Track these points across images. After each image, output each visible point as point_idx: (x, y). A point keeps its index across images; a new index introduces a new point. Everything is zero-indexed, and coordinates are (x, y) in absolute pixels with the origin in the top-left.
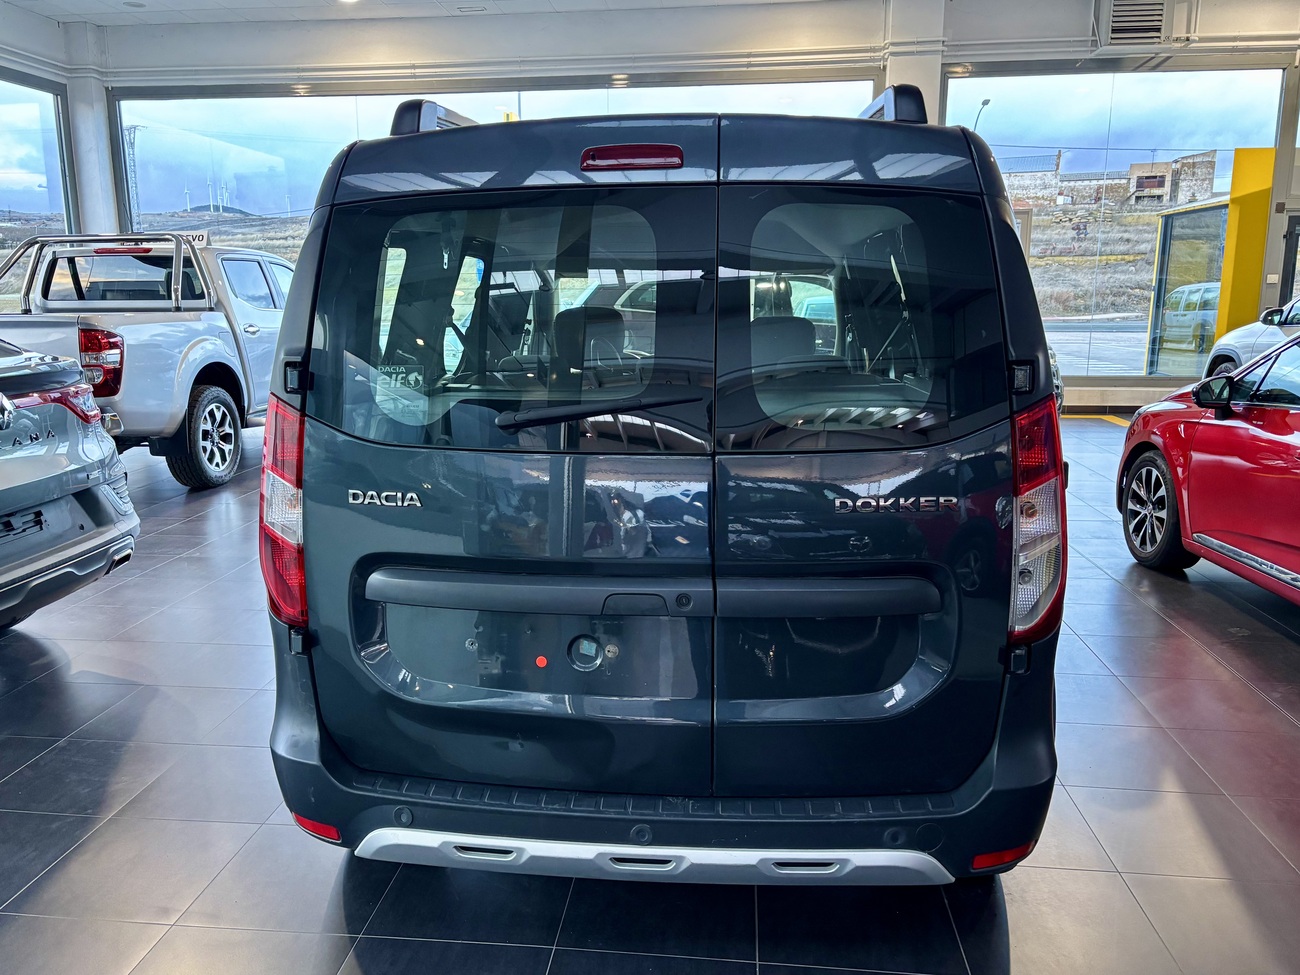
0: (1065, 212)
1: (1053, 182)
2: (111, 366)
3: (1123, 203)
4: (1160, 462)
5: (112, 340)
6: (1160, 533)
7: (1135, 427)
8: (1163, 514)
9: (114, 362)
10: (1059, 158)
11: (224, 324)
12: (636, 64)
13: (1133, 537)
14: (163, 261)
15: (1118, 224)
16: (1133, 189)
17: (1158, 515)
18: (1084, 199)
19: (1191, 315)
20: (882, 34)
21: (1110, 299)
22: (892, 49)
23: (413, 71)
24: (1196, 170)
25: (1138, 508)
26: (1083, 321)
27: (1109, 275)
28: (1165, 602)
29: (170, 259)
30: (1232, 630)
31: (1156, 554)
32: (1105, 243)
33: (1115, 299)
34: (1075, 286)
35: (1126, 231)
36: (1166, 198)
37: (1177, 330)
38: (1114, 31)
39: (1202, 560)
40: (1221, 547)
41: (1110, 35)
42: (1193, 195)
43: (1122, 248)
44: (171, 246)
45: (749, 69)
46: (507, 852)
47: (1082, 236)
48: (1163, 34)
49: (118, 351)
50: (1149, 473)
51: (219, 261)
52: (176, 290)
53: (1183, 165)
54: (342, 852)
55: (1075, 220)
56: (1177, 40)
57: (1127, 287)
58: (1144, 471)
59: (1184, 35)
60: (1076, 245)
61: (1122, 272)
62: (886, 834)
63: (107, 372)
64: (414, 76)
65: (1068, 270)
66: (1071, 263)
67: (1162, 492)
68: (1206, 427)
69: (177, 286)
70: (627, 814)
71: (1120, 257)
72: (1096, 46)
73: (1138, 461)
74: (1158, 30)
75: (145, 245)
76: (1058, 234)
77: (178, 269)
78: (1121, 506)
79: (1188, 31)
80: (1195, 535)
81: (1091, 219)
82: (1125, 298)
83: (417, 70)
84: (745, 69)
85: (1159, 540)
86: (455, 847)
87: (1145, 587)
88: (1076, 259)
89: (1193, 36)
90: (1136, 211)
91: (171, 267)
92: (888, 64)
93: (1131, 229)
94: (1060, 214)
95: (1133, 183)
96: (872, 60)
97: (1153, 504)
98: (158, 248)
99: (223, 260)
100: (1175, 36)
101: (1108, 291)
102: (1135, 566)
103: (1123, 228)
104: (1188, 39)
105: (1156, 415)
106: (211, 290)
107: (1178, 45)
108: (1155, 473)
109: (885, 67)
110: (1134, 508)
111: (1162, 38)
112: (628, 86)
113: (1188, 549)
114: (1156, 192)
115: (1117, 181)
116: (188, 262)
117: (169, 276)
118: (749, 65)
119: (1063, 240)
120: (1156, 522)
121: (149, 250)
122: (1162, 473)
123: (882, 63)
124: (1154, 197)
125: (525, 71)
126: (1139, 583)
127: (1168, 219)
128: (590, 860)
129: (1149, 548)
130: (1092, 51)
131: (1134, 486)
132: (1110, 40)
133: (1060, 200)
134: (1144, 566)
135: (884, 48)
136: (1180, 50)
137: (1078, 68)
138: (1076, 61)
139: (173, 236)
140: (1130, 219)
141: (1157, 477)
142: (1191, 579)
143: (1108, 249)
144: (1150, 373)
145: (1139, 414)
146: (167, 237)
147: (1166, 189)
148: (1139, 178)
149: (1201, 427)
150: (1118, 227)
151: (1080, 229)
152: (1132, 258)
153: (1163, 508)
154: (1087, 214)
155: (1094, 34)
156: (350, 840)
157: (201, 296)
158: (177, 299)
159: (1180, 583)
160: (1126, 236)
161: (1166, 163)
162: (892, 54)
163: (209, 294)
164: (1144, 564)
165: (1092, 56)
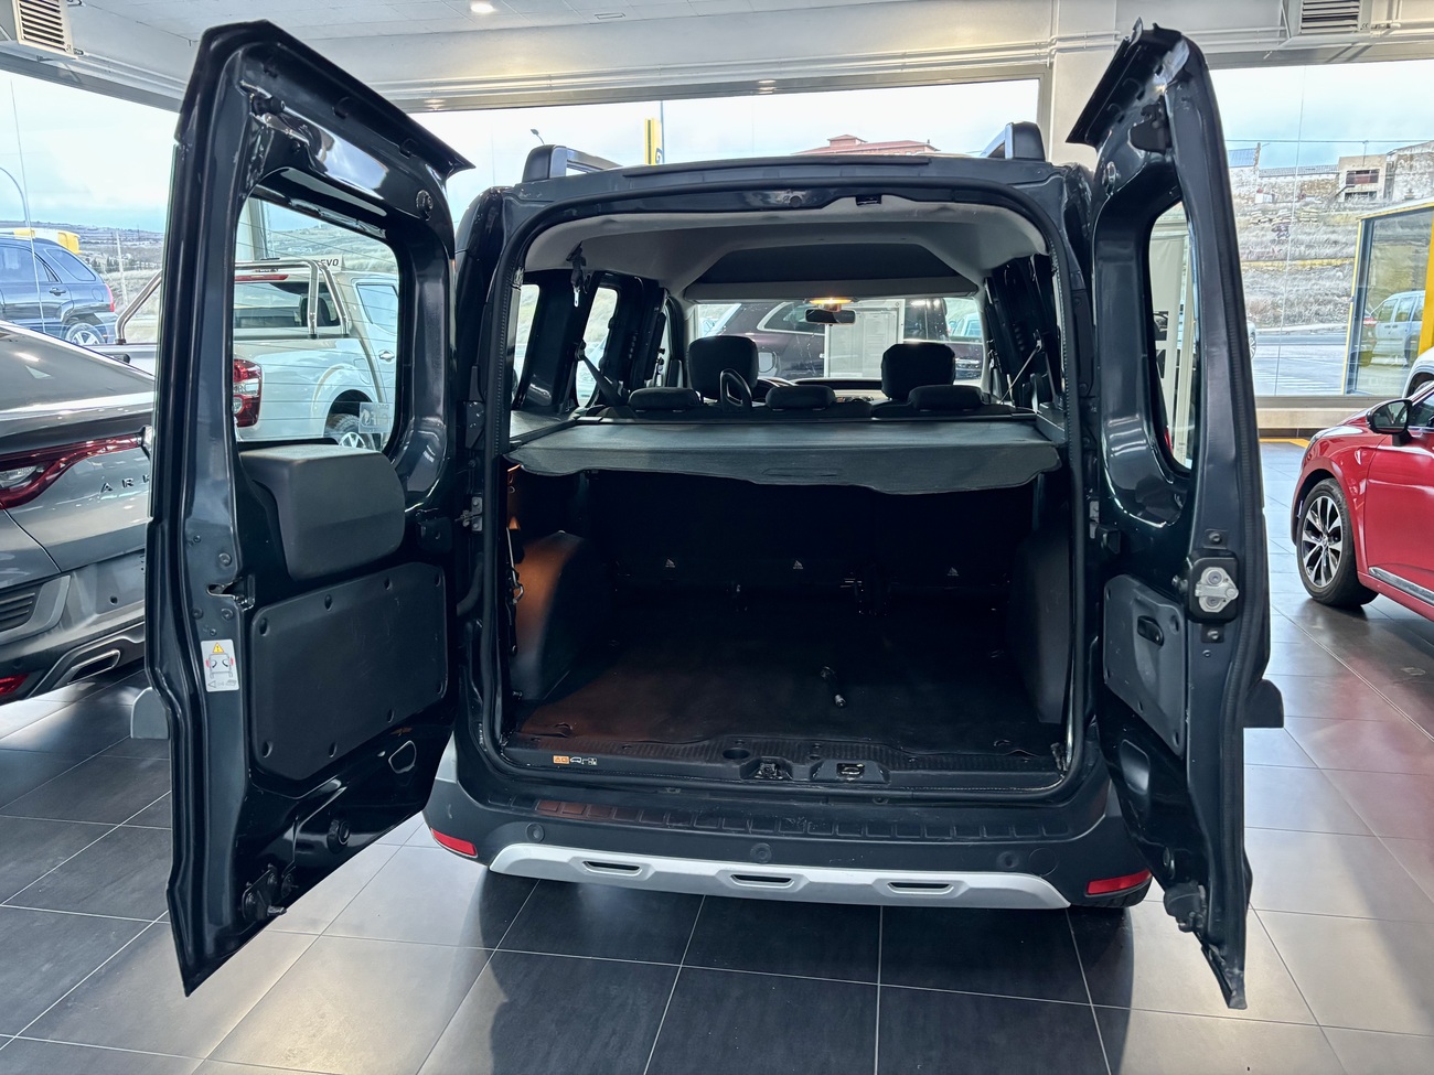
0: (1264, 212)
1: (1252, 179)
2: (250, 396)
3: (1330, 202)
4: (1336, 491)
5: (250, 370)
6: (1335, 566)
7: (1312, 453)
8: (1339, 546)
9: (253, 392)
10: (1258, 152)
11: (360, 351)
12: (782, 69)
13: (1308, 570)
14: (299, 288)
15: (1325, 224)
16: (1342, 185)
17: (1333, 547)
18: (1287, 197)
19: (1402, 326)
20: (1049, 28)
21: (1315, 308)
22: (1060, 45)
23: (549, 82)
24: (1414, 163)
25: (1312, 539)
26: (1282, 333)
27: (1313, 282)
28: (1337, 641)
29: (306, 285)
30: (1406, 670)
31: (1330, 589)
32: (1309, 246)
33: (1318, 307)
34: (1274, 294)
35: (1334, 232)
36: (1380, 195)
37: (1388, 343)
38: (1305, 20)
39: (1380, 597)
40: (1398, 581)
41: (1301, 24)
42: (1410, 191)
43: (1329, 251)
44: (307, 271)
45: (904, 71)
46: (634, 868)
47: (1284, 238)
48: (1360, 22)
49: (256, 380)
50: (1325, 503)
51: (354, 285)
52: (312, 317)
53: (1400, 157)
54: (480, 868)
55: (1277, 221)
56: (1377, 27)
57: (1333, 294)
58: (1319, 500)
59: (1384, 22)
60: (1276, 249)
61: (1328, 278)
62: (1000, 856)
63: (246, 401)
64: (551, 88)
65: (1266, 276)
66: (1271, 268)
67: (1338, 523)
68: (1384, 454)
69: (313, 313)
70: (747, 832)
71: (1326, 261)
72: (1285, 36)
73: (1313, 491)
74: (1355, 17)
75: (281, 272)
76: (1257, 236)
77: (313, 295)
78: (1296, 537)
79: (1389, 17)
80: (1371, 569)
81: (1293, 219)
82: (1331, 307)
83: (553, 81)
84: (899, 71)
85: (1333, 574)
86: (585, 863)
87: (1320, 624)
88: (1276, 263)
89: (1395, 23)
90: (1345, 209)
91: (307, 292)
92: (1055, 60)
93: (1339, 229)
94: (1259, 214)
95: (1343, 177)
96: (1038, 57)
97: (1329, 535)
98: (294, 275)
99: (358, 284)
100: (1374, 23)
101: (1312, 299)
102: (1309, 602)
103: (1330, 229)
104: (1388, 26)
105: (1335, 440)
106: (346, 317)
107: (1378, 33)
108: (1331, 502)
109: (1051, 64)
110: (1309, 540)
111: (1360, 26)
112: (774, 92)
113: (1364, 584)
114: (1369, 187)
115: (1324, 176)
116: (323, 288)
117: (305, 302)
118: (904, 66)
119: (1262, 243)
120: (1331, 555)
121: (285, 277)
122: (1338, 502)
123: (1048, 60)
124: (1366, 193)
125: (665, 79)
126: (1313, 621)
127: (1368, 222)
128: (712, 878)
129: (1324, 583)
130: (1281, 42)
131: (1309, 516)
132: (1300, 30)
133: (1259, 198)
134: (1318, 602)
135: (1051, 44)
136: (1381, 38)
137: (1265, 61)
138: (1264, 53)
139: (309, 262)
140: (1338, 218)
141: (1333, 507)
142: (1369, 616)
143: (1313, 252)
144: (1348, 392)
145: (1316, 440)
146: (303, 263)
147: (1381, 184)
148: (1350, 173)
149: (1378, 454)
150: (1324, 228)
151: (1280, 230)
152: (1339, 262)
153: (1339, 540)
154: (1288, 214)
155: (1282, 24)
156: (485, 856)
157: (337, 323)
158: (313, 327)
159: (1355, 620)
160: (1333, 237)
161: (1380, 156)
162: (1060, 50)
163: (344, 320)
164: (1318, 599)
165: (1280, 47)
